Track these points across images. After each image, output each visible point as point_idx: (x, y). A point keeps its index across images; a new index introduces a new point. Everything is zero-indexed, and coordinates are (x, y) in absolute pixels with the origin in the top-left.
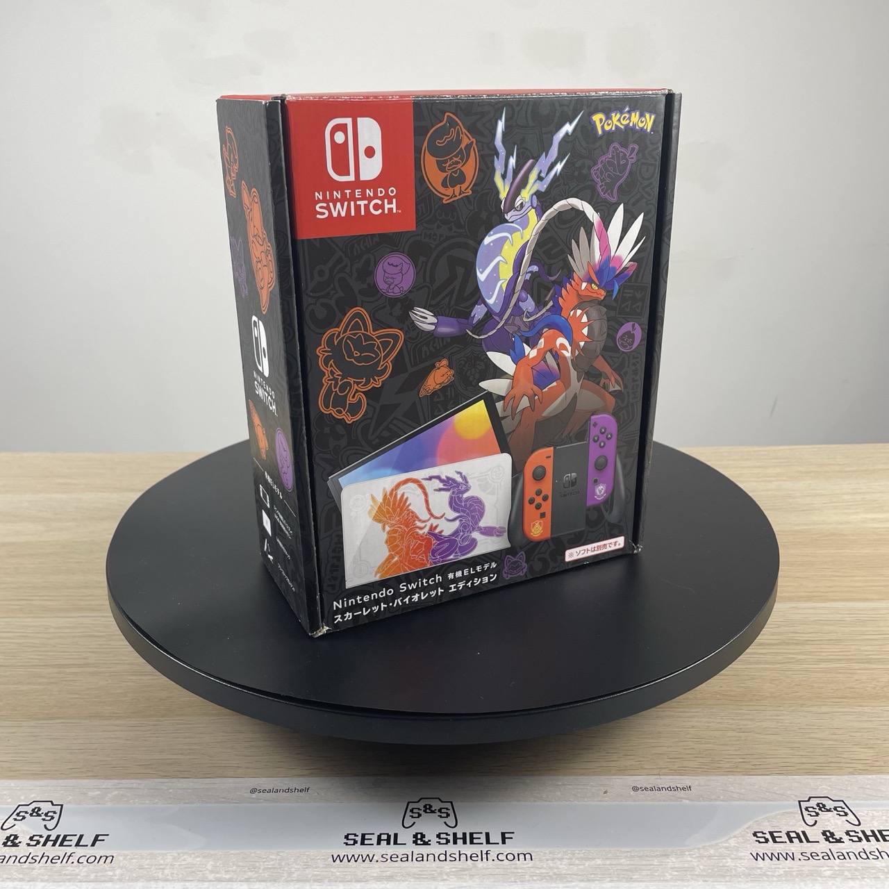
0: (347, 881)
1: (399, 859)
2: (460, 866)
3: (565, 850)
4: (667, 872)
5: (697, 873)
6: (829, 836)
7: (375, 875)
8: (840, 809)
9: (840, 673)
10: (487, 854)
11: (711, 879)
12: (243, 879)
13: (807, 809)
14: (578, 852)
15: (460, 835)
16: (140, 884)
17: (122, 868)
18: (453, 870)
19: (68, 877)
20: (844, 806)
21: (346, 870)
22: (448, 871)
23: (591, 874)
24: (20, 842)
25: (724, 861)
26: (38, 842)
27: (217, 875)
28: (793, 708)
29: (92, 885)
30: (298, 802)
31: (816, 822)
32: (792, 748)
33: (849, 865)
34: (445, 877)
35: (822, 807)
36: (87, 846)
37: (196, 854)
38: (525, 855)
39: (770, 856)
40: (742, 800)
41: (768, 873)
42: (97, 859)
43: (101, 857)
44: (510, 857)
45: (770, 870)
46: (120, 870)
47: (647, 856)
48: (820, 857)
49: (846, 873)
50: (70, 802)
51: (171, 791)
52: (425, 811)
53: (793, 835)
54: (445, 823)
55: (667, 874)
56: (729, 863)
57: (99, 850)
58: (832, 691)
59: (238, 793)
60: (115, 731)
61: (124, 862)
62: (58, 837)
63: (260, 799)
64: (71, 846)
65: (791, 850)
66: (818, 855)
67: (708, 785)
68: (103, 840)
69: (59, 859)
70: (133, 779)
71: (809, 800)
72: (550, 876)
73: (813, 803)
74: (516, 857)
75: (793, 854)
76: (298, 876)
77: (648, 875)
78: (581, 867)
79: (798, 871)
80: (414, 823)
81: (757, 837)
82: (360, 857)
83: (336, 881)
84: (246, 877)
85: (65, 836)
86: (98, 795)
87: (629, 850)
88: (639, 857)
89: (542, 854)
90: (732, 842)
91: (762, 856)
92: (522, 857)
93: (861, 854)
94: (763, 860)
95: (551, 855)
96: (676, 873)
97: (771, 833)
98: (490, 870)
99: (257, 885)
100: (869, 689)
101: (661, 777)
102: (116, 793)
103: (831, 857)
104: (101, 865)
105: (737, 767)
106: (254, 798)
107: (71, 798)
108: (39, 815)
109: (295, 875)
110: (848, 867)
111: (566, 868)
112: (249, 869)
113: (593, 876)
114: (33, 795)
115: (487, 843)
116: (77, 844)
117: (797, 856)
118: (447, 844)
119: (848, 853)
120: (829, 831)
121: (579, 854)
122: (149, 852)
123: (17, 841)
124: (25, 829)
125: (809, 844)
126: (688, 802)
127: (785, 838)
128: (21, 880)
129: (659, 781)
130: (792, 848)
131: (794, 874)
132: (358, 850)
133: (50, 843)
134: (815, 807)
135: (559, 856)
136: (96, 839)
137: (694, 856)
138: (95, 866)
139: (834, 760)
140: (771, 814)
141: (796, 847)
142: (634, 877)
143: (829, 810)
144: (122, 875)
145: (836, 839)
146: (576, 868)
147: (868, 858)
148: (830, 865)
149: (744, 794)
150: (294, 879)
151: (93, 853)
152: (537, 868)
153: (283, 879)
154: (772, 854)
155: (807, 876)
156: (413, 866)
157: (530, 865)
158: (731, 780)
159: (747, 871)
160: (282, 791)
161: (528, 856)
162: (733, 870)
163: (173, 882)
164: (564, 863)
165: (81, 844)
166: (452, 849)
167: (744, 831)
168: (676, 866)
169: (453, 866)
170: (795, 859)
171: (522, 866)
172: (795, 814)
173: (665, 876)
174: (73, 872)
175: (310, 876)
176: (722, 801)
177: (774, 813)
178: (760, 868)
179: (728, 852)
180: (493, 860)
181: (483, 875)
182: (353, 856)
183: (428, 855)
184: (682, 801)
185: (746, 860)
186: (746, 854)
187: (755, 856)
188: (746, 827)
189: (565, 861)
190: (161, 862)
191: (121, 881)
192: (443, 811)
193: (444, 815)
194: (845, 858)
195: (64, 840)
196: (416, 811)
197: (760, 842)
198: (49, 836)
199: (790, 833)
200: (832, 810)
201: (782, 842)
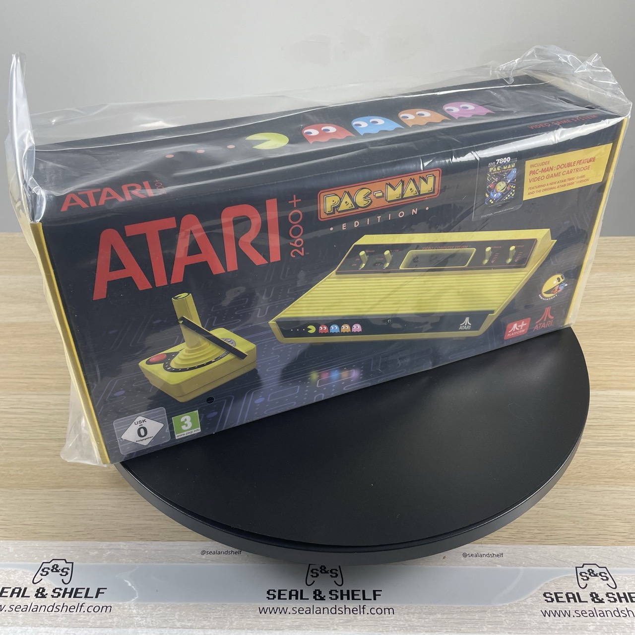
0: (270, 629)
1: (304, 612)
2: (346, 618)
3: (416, 606)
4: (484, 625)
5: (504, 626)
6: (594, 597)
7: (288, 625)
8: (603, 574)
9: (611, 456)
10: (363, 608)
11: (514, 632)
12: (200, 626)
13: (581, 574)
14: (424, 607)
15: (345, 592)
16: (130, 630)
17: (118, 616)
18: (341, 621)
19: (82, 624)
20: (606, 572)
21: (269, 621)
22: (338, 622)
23: (433, 626)
24: (47, 594)
25: (523, 616)
26: (59, 595)
27: (183, 623)
28: (577, 487)
29: (98, 631)
30: (234, 563)
31: (587, 584)
32: (574, 522)
33: (606, 621)
34: (336, 627)
35: (591, 572)
36: (92, 597)
37: (168, 606)
38: (389, 609)
39: (554, 613)
40: (537, 565)
41: (552, 627)
42: (101, 609)
43: (103, 607)
44: (379, 611)
45: (553, 624)
47: (471, 612)
48: (588, 615)
49: (605, 628)
50: (77, 561)
51: (146, 551)
52: (321, 572)
53: (570, 596)
54: (335, 581)
55: (484, 627)
56: (527, 618)
57: (100, 602)
58: (605, 472)
59: (193, 554)
60: (104, 499)
61: (119, 611)
62: (72, 589)
63: (208, 560)
64: (82, 597)
65: (568, 608)
66: (586, 613)
67: (514, 553)
68: (103, 593)
69: (75, 608)
70: (119, 541)
71: (582, 567)
72: (406, 628)
73: (585, 569)
74: (383, 611)
75: (569, 611)
76: (237, 624)
77: (471, 627)
78: (427, 620)
79: (572, 626)
80: (314, 581)
82: (278, 609)
83: (262, 630)
84: (202, 625)
85: (77, 589)
86: (97, 554)
87: (459, 606)
88: (466, 612)
89: (401, 609)
90: (529, 602)
91: (548, 613)
92: (387, 611)
93: (615, 612)
94: (549, 616)
95: (407, 610)
96: (490, 626)
97: (556, 594)
98: (365, 622)
99: (210, 632)
100: (630, 470)
101: (483, 545)
102: (109, 552)
103: (595, 615)
104: (104, 613)
105: (535, 538)
106: (203, 559)
107: (78, 557)
108: (57, 571)
109: (234, 624)
110: (606, 623)
111: (417, 621)
112: (204, 618)
113: (434, 628)
114: (52, 555)
115: (363, 599)
116: (86, 596)
117: (573, 613)
118: (336, 599)
120: (595, 593)
121: (425, 609)
122: (135, 603)
123: (44, 593)
124: (50, 582)
125: (581, 604)
126: (500, 566)
127: (565, 599)
128: (51, 626)
129: (481, 548)
131: (570, 628)
132: (276, 603)
133: (67, 595)
134: (587, 572)
135: (412, 611)
136: (98, 592)
137: (503, 612)
138: (99, 614)
139: (602, 532)
140: (557, 578)
141: (572, 606)
142: (462, 629)
143: (596, 575)
144: (118, 622)
145: (599, 599)
146: (423, 621)
147: (620, 616)
148: (594, 621)
149: (539, 561)
150: (234, 627)
151: (97, 604)
152: (397, 620)
153: (227, 627)
154: (555, 611)
155: (578, 630)
156: (314, 618)
157: (392, 618)
158: (530, 548)
159: (538, 625)
160: (222, 553)
161: (391, 610)
162: (529, 625)
163: (153, 629)
164: (415, 617)
165: (88, 596)
166: (340, 604)
167: (538, 592)
168: (491, 620)
169: (340, 618)
170: (571, 616)
171: (387, 619)
172: (573, 577)
173: (483, 628)
174: (85, 619)
175: (245, 625)
176: (524, 566)
177: (558, 577)
178: (547, 623)
179: (526, 609)
180: (368, 614)
181: (361, 626)
182: (273, 608)
183: (324, 609)
184: (496, 566)
185: (538, 616)
186: (537, 611)
187: (544, 612)
188: (539, 588)
189: (416, 615)
190: (144, 611)
191: (118, 627)
192: (334, 571)
193: (334, 575)
194: (604, 616)
195: (76, 592)
196: (314, 571)
197: (548, 602)
198: (66, 589)
199: (569, 594)
200: (598, 575)
201: (563, 602)
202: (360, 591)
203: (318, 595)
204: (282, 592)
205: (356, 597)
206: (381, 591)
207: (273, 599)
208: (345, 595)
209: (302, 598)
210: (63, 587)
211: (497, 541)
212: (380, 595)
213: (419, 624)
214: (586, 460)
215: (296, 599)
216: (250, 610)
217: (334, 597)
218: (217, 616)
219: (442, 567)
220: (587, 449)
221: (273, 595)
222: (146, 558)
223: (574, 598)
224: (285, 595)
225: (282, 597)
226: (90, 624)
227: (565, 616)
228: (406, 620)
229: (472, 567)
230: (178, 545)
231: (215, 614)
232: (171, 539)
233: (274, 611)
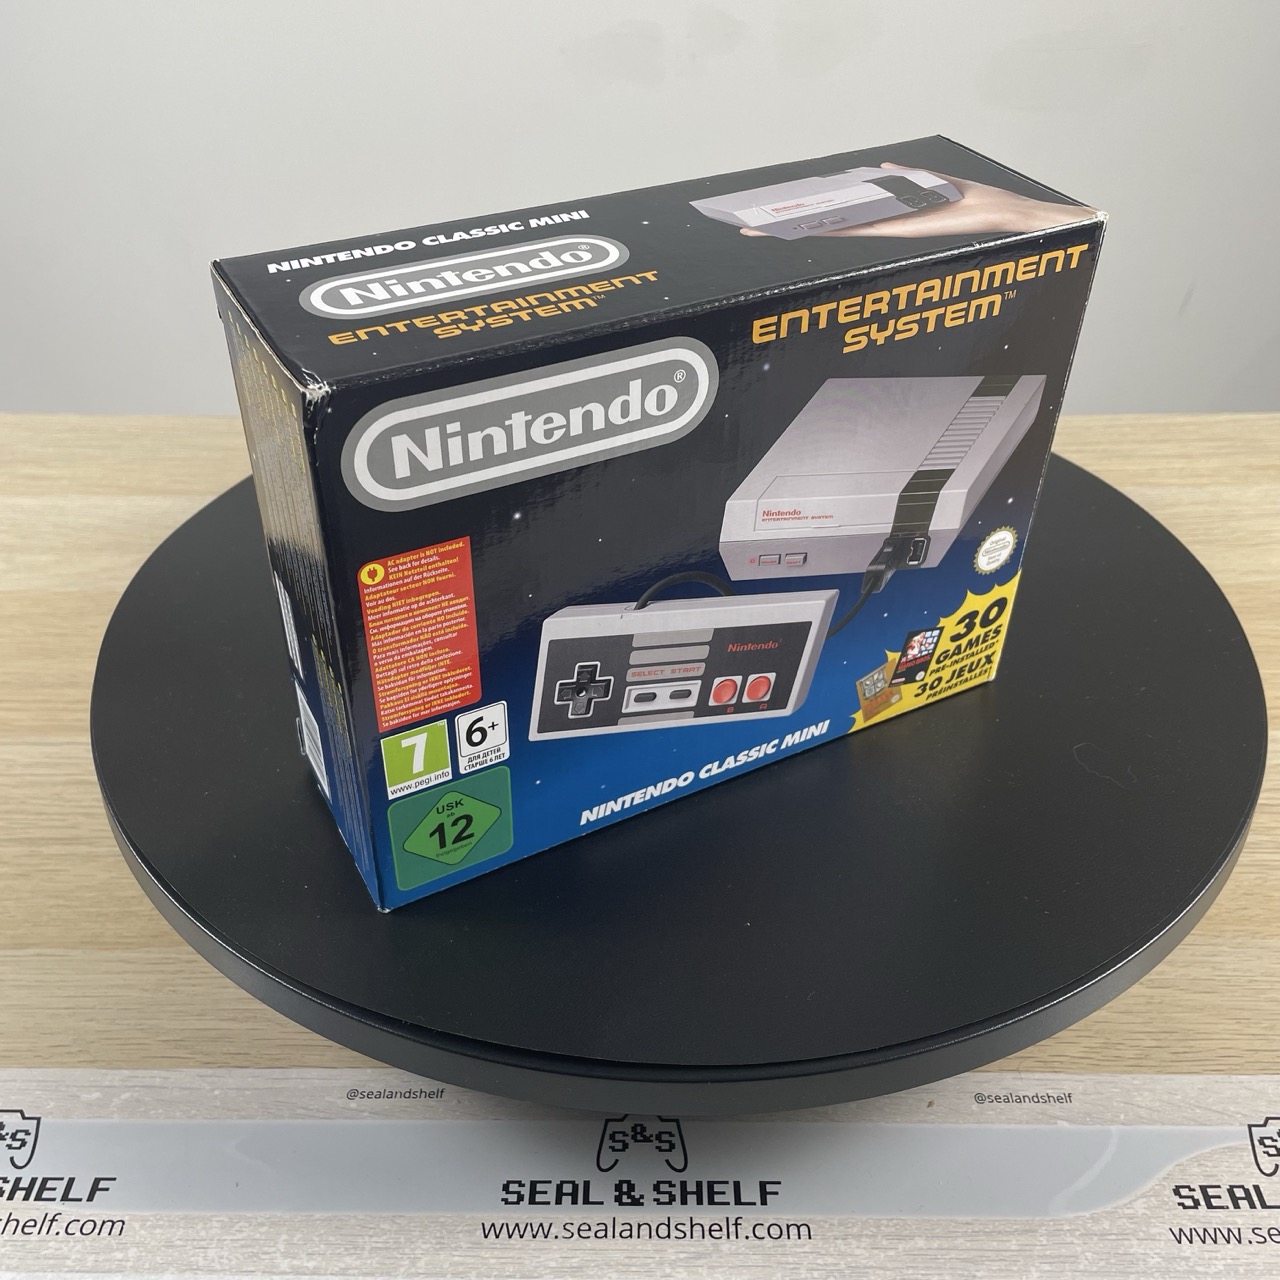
1: (591, 1234)
2: (693, 1249)
3: (864, 1218)
4: (1033, 1265)
5: (1081, 1267)
7: (553, 1264)
10: (736, 1224)
12: (336, 1269)
13: (1261, 1142)
14: (885, 1222)
15: (691, 1187)
17: (137, 1245)
18: (682, 1256)
19: (51, 1262)
21: (506, 1255)
22: (673, 1257)
23: (908, 1268)
25: (1126, 1242)
27: (295, 1262)
28: (1239, 940)
30: (426, 1118)
31: (1277, 1166)
32: (1238, 1020)
34: (668, 1271)
36: (80, 1200)
37: (260, 1220)
38: (799, 1228)
40: (1154, 1122)
41: (1198, 1269)
42: (97, 1227)
43: (104, 1222)
44: (775, 1231)
45: (1200, 1262)
46: (135, 1250)
47: (999, 1232)
50: (51, 1113)
51: (216, 1092)
52: (634, 1138)
53: (1239, 1193)
54: (667, 1161)
55: (1033, 1269)
56: (1136, 1248)
57: (98, 1211)
59: (327, 1098)
60: (125, 972)
61: (142, 1232)
62: (34, 1181)
63: (364, 1111)
64: (54, 1200)
65: (1236, 1223)
67: (1099, 1093)
68: (107, 1189)
69: (35, 1226)
70: (154, 1068)
71: (1265, 1125)
73: (1272, 1130)
74: (784, 1231)
75: (1239, 1229)
76: (427, 1265)
77: (1001, 1270)
78: (892, 1253)
79: (1248, 1264)
80: (617, 1161)
81: (1181, 1197)
82: (529, 1228)
84: (343, 1266)
85: (45, 1181)
86: (98, 1099)
87: (969, 1219)
88: (986, 1233)
89: (827, 1226)
90: (1140, 1207)
91: (1188, 1234)
92: (793, 1231)
94: (1191, 1242)
95: (842, 1228)
96: (1047, 1267)
97: (1203, 1189)
98: (741, 1257)
101: (1023, 1075)
102: (128, 1095)
104: (104, 1239)
105: (1147, 1057)
106: (352, 1109)
107: (52, 1104)
109: (421, 1263)
111: (866, 1255)
112: (346, 1249)
113: (910, 1272)
115: (736, 1204)
116: (65, 1198)
117: (1247, 1235)
118: (670, 1203)
121: (887, 1226)
122: (180, 1213)
125: (1266, 1212)
126: (1065, 1124)
127: (1226, 1200)
129: (1019, 1083)
130: (1238, 1220)
131: (1241, 1270)
132: (524, 1214)
133: (20, 1194)
135: (855, 1230)
136: (95, 1188)
137: (1077, 1233)
138: (94, 1240)
140: (1204, 1151)
141: (1244, 1218)
142: (978, 1274)
144: (139, 1258)
146: (882, 1255)
149: (1158, 1111)
150: (420, 1271)
151: (91, 1215)
152: (819, 1253)
153: (402, 1270)
154: (1205, 1230)
155: (1262, 1274)
156: (615, 1248)
157: (806, 1249)
158: (1136, 1082)
159: (1164, 1264)
160: (399, 1095)
161: (804, 1230)
162: (1141, 1263)
163: (221, 1274)
164: (863, 1245)
165: (70, 1196)
166: (679, 1214)
167: (1160, 1182)
168: (1048, 1253)
169: (680, 1249)
170: (1242, 1241)
171: (794, 1249)
172: (1243, 1150)
173: (1029, 1271)
174: (59, 1252)
175: (446, 1266)
176: (1123, 1124)
177: (1208, 1150)
178: (1186, 1259)
179: (1132, 1226)
180: (747, 1238)
181: (731, 1267)
182: (517, 1225)
183: (639, 1226)
184: (1056, 1123)
185: (1162, 1243)
186: (1161, 1230)
187: (1177, 1233)
188: (1163, 1174)
189: (865, 1242)
190: (203, 1233)
191: (137, 1271)
192: (665, 1137)
193: (666, 1146)
195: (43, 1188)
196: (619, 1137)
197: (1185, 1207)
198: (18, 1180)
199: (1235, 1190)
201: (1222, 1207)
202: (727, 1182)
203: (626, 1195)
204: (539, 1187)
205: (717, 1198)
206: (779, 1183)
207: (518, 1203)
208: (693, 1193)
209: (586, 1201)
210: (12, 1176)
211: (1056, 1065)
212: (776, 1193)
213: (871, 1263)
214: (1259, 881)
215: (573, 1203)
216: (460, 1228)
217: (665, 1198)
218: (379, 1245)
219: (926, 1125)
220: (1258, 856)
221: (518, 1193)
222: (215, 1107)
223: (1248, 1197)
224: (546, 1193)
225: (539, 1198)
226: (68, 1262)
227: (1228, 1242)
228: (842, 1254)
229: (997, 1126)
230: (294, 1076)
231: (374, 1239)
232: (277, 1064)
233: (517, 1231)
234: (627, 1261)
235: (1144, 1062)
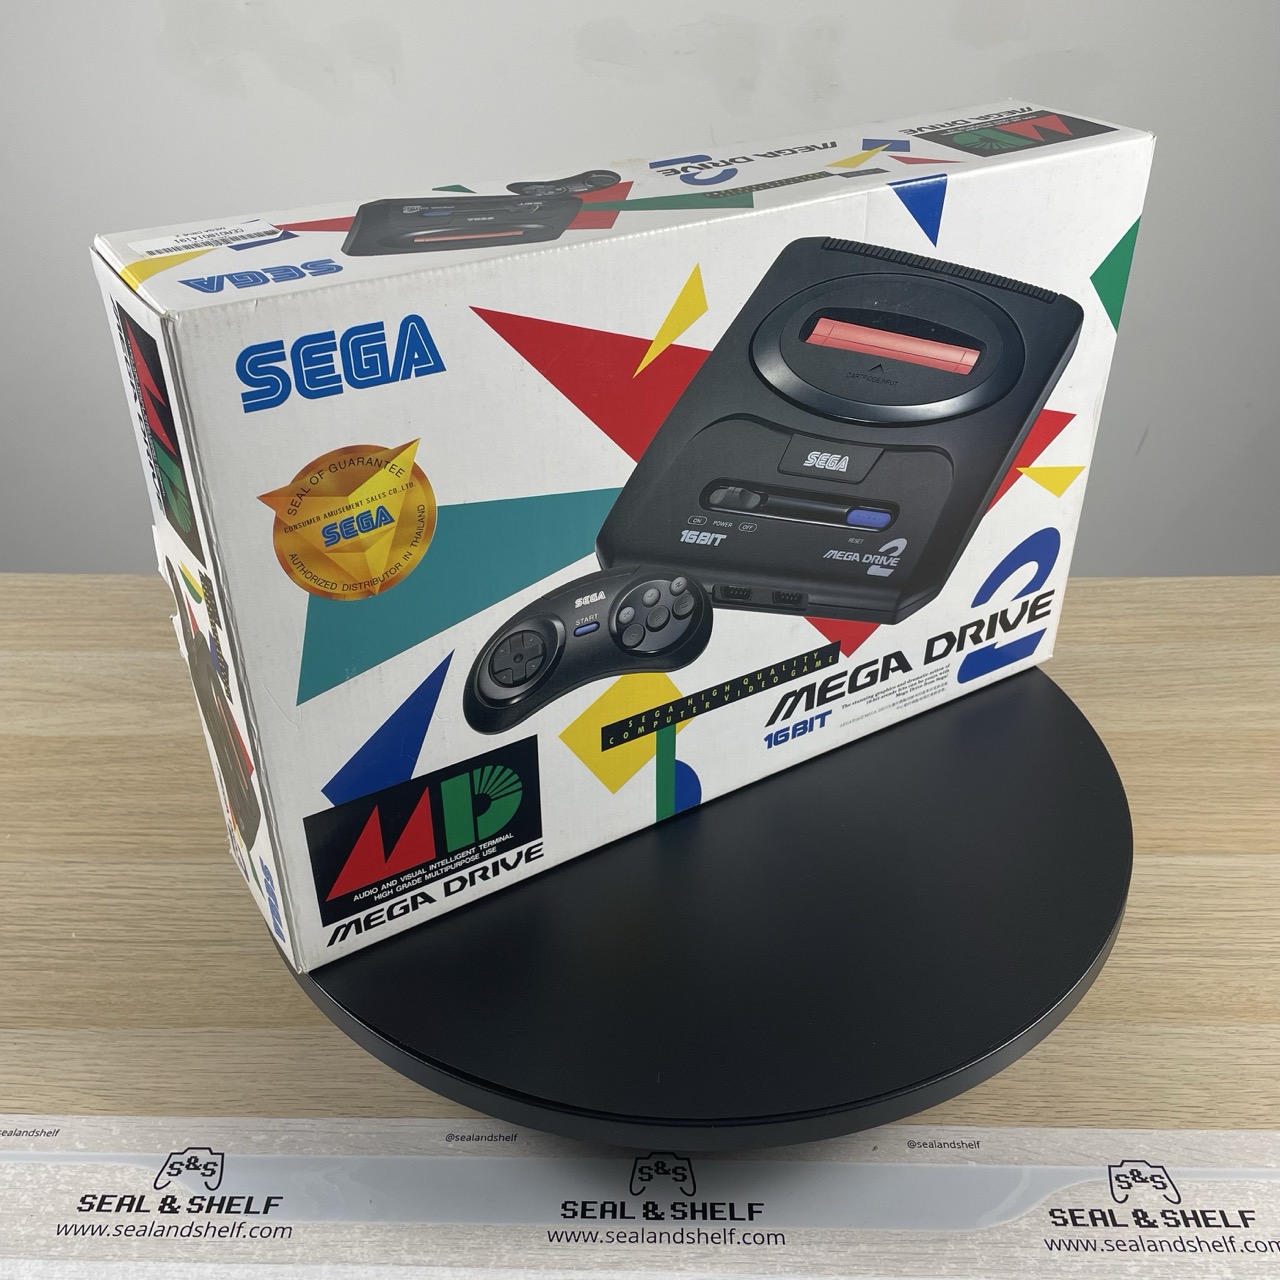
0: (567, 1269)
1: (627, 1239)
2: (699, 1251)
3: (824, 1230)
4: (944, 1264)
5: (979, 1266)
6: (1140, 1217)
7: (599, 1261)
8: (1157, 1179)
9: (1181, 972)
10: (731, 1234)
11: (995, 1275)
12: (445, 1262)
13: (1117, 1178)
14: (838, 1233)
15: (699, 1207)
16: (325, 1268)
17: (302, 1244)
18: (692, 1255)
19: (242, 1256)
20: (1163, 1175)
21: (566, 1254)
22: (685, 1257)
23: (854, 1265)
24: (179, 1207)
25: (1012, 1249)
26: (201, 1208)
27: (415, 1257)
28: (1114, 1027)
29: (270, 1268)
30: (504, 1156)
31: (1127, 1196)
32: (1108, 1088)
33: (1160, 1259)
34: (682, 1266)
35: (1136, 1175)
36: (258, 1213)
37: (388, 1228)
38: (776, 1236)
39: (1067, 1243)
40: (1040, 1163)
41: (1063, 1268)
42: (272, 1232)
43: (277, 1229)
45: (1066, 1264)
46: (301, 1248)
47: (921, 1241)
48: (1127, 1248)
49: (1156, 1270)
50: (231, 1150)
51: (350, 1135)
52: (657, 1171)
53: (1098, 1215)
54: (681, 1188)
55: (943, 1267)
56: (1018, 1252)
57: (272, 1220)
58: (1166, 1001)
59: (432, 1141)
60: (276, 1045)
61: (305, 1236)
62: (223, 1199)
63: (459, 1150)
64: (239, 1212)
65: (1093, 1236)
66: (1125, 1245)
67: (1000, 1141)
70: (303, 1117)
71: (1121, 1166)
72: (806, 1267)
73: (1126, 1169)
74: (765, 1239)
75: (1095, 1241)
76: (510, 1260)
77: (920, 1267)
78: (843, 1255)
79: (1099, 1266)
80: (644, 1188)
81: (1055, 1217)
82: (582, 1235)
83: (554, 1269)
84: (449, 1260)
85: (232, 1199)
86: (265, 1140)
87: (900, 1232)
88: (911, 1242)
89: (796, 1235)
90: (1024, 1225)
91: (1058, 1244)
92: (772, 1238)
93: (1176, 1243)
94: (1059, 1249)
95: (807, 1237)
96: (954, 1266)
97: (1071, 1212)
98: (734, 1257)
99: (463, 1272)
100: (1212, 998)
101: (945, 1128)
102: (286, 1137)
103: (1141, 1248)
104: (278, 1240)
105: (1037, 1115)
106: (449, 1149)
107: (232, 1143)
108: (197, 1168)
109: (506, 1259)
110: (1158, 1261)
111: (824, 1256)
112: (452, 1249)
113: (855, 1268)
114: (186, 1140)
115: (731, 1219)
116: (247, 1211)
117: (1101, 1245)
118: (683, 1218)
119: (1161, 1242)
120: (1141, 1211)
121: (840, 1236)
122: (333, 1222)
123: (175, 1205)
124: (184, 1187)
125: (1116, 1229)
126: (974, 1164)
127: (1087, 1220)
128: (187, 1260)
129: (942, 1133)
130: (1094, 1234)
131: (1094, 1269)
132: (578, 1225)
133: (215, 1209)
134: (1128, 1175)
135: (817, 1239)
136: (268, 1204)
137: (977, 1242)
138: (271, 1241)
139: (1157, 1107)
140: (1074, 1184)
141: (1100, 1233)
142: (904, 1270)
143: (1144, 1181)
144: (304, 1254)
145: (1148, 1222)
146: (836, 1256)
147: (1184, 1250)
148: (1138, 1258)
149: (1043, 1155)
150: (505, 1264)
151: (267, 1223)
152: (790, 1255)
153: (492, 1263)
154: (1070, 1241)
155: (1109, 1273)
156: (643, 1249)
157: (781, 1251)
158: (1028, 1133)
159: (1037, 1264)
161: (780, 1238)
162: (1022, 1264)
163: (364, 1265)
164: (822, 1249)
166: (690, 1226)
167: (1041, 1207)
168: (955, 1256)
169: (691, 1250)
170: (1097, 1249)
171: (773, 1252)
172: (1103, 1184)
173: (941, 1268)
174: (247, 1250)
175: (523, 1261)
176: (1016, 1164)
177: (1077, 1183)
178: (1054, 1261)
179: (1017, 1237)
180: (739, 1243)
181: (726, 1264)
182: (573, 1233)
183: (661, 1234)
184: (966, 1163)
185: (1038, 1250)
186: (1038, 1241)
187: (1049, 1243)
188: (1042, 1201)
189: (824, 1247)
190: (348, 1237)
191: (303, 1263)
192: (679, 1171)
193: (680, 1177)
194: (1156, 1249)
195: (231, 1204)
196: (645, 1170)
197: (1057, 1224)
198: (212, 1199)
199: (1095, 1212)
200: (1149, 1180)
201: (1084, 1225)
202: (724, 1204)
203: (651, 1212)
204: (588, 1206)
205: (717, 1215)
206: (762, 1204)
207: (573, 1217)
208: (699, 1211)
209: (623, 1216)
210: (208, 1195)
211: (969, 1120)
212: (760, 1212)
213: (828, 1262)
214: (1133, 980)
215: (613, 1218)
216: (532, 1235)
217: (680, 1215)
218: (475, 1246)
219: (871, 1164)
220: (1135, 960)
221: (573, 1210)
222: (351, 1146)
223: (1104, 1218)
224: (593, 1210)
225: (588, 1214)
226: (254, 1257)
227: (1086, 1250)
228: (807, 1255)
229: (923, 1165)
230: (406, 1124)
231: (471, 1242)
232: (394, 1115)
233: (573, 1237)
234: (652, 1258)
235: (1036, 1119)
